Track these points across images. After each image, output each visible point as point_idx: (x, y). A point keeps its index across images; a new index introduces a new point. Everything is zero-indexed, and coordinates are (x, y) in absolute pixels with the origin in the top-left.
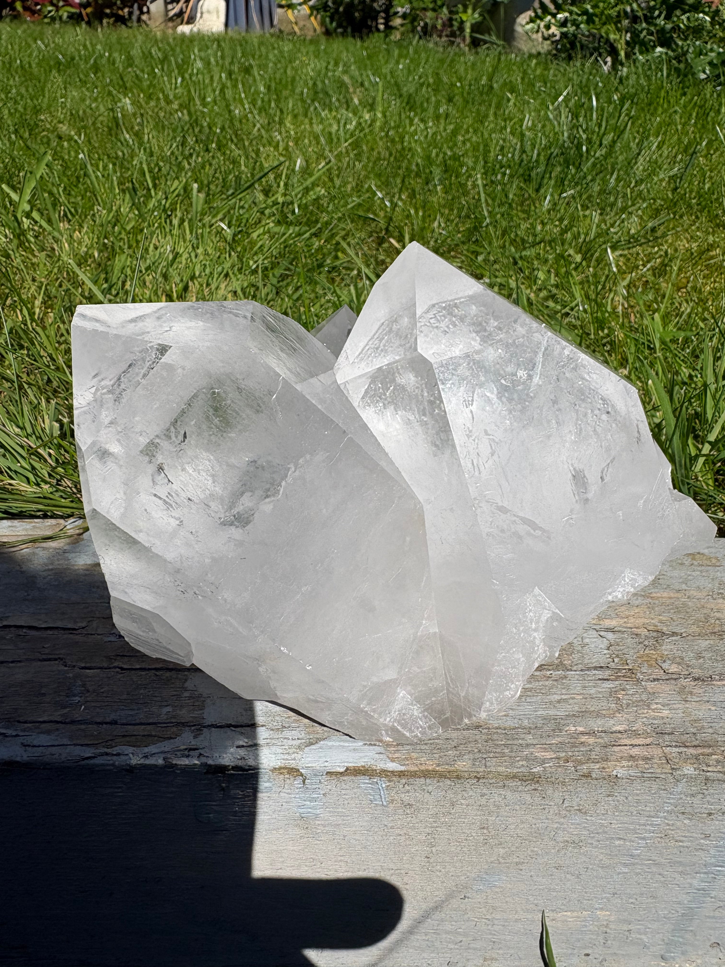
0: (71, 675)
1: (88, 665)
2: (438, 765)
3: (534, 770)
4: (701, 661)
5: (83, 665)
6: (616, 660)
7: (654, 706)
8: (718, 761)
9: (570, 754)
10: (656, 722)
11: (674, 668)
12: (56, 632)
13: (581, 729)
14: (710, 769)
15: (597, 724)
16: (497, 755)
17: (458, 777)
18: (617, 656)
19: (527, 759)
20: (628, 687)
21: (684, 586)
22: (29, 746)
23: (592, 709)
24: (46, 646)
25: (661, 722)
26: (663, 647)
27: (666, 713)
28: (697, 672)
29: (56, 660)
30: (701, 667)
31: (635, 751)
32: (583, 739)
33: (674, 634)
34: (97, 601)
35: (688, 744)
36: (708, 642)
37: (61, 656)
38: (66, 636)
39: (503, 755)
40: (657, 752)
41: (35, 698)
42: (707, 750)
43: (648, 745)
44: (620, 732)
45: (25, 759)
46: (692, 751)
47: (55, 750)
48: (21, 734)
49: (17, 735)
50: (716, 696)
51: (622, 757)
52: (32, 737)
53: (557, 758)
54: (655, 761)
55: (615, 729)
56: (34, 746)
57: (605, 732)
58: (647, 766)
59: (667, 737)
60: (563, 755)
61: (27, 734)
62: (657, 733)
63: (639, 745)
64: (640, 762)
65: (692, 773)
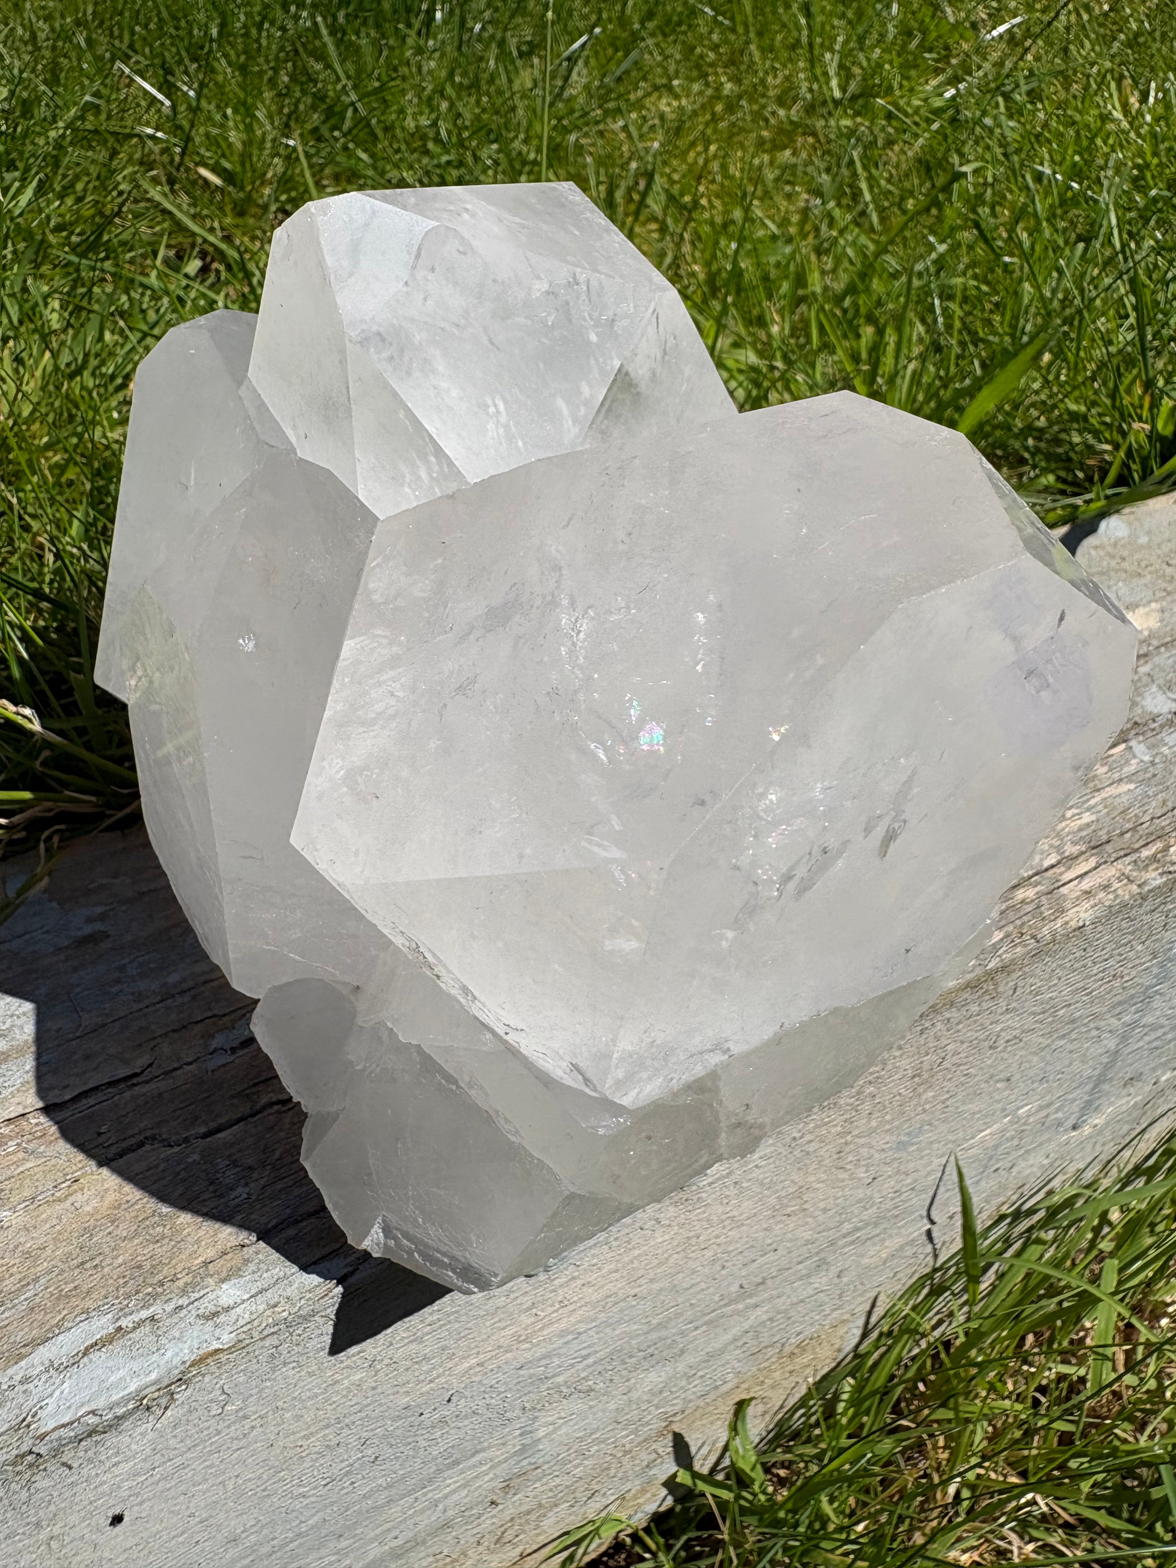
0: (196, 1157)
1: (213, 1125)
5: (203, 1130)
7: (1069, 814)
9: (1018, 922)
10: (1084, 833)
12: (100, 1096)
15: (1023, 869)
22: (216, 1314)
24: (103, 1129)
25: (1090, 831)
27: (1087, 818)
29: (141, 1145)
31: (1086, 884)
32: (1020, 894)
34: (136, 1007)
35: (1137, 846)
37: (148, 1133)
38: (128, 1094)
40: (1109, 872)
41: (159, 1229)
42: (1159, 845)
43: (1096, 868)
44: (1053, 866)
45: (227, 1338)
46: (1146, 853)
47: (271, 1296)
48: (183, 1301)
49: (181, 1308)
50: (1126, 769)
51: (1078, 898)
52: (211, 1296)
53: (1007, 936)
54: (1116, 885)
55: (1046, 864)
56: (228, 1309)
57: (1036, 874)
58: (1111, 896)
59: (1109, 848)
60: (1010, 928)
61: (197, 1295)
62: (1094, 848)
63: (1086, 873)
64: (1102, 895)
65: (1159, 881)
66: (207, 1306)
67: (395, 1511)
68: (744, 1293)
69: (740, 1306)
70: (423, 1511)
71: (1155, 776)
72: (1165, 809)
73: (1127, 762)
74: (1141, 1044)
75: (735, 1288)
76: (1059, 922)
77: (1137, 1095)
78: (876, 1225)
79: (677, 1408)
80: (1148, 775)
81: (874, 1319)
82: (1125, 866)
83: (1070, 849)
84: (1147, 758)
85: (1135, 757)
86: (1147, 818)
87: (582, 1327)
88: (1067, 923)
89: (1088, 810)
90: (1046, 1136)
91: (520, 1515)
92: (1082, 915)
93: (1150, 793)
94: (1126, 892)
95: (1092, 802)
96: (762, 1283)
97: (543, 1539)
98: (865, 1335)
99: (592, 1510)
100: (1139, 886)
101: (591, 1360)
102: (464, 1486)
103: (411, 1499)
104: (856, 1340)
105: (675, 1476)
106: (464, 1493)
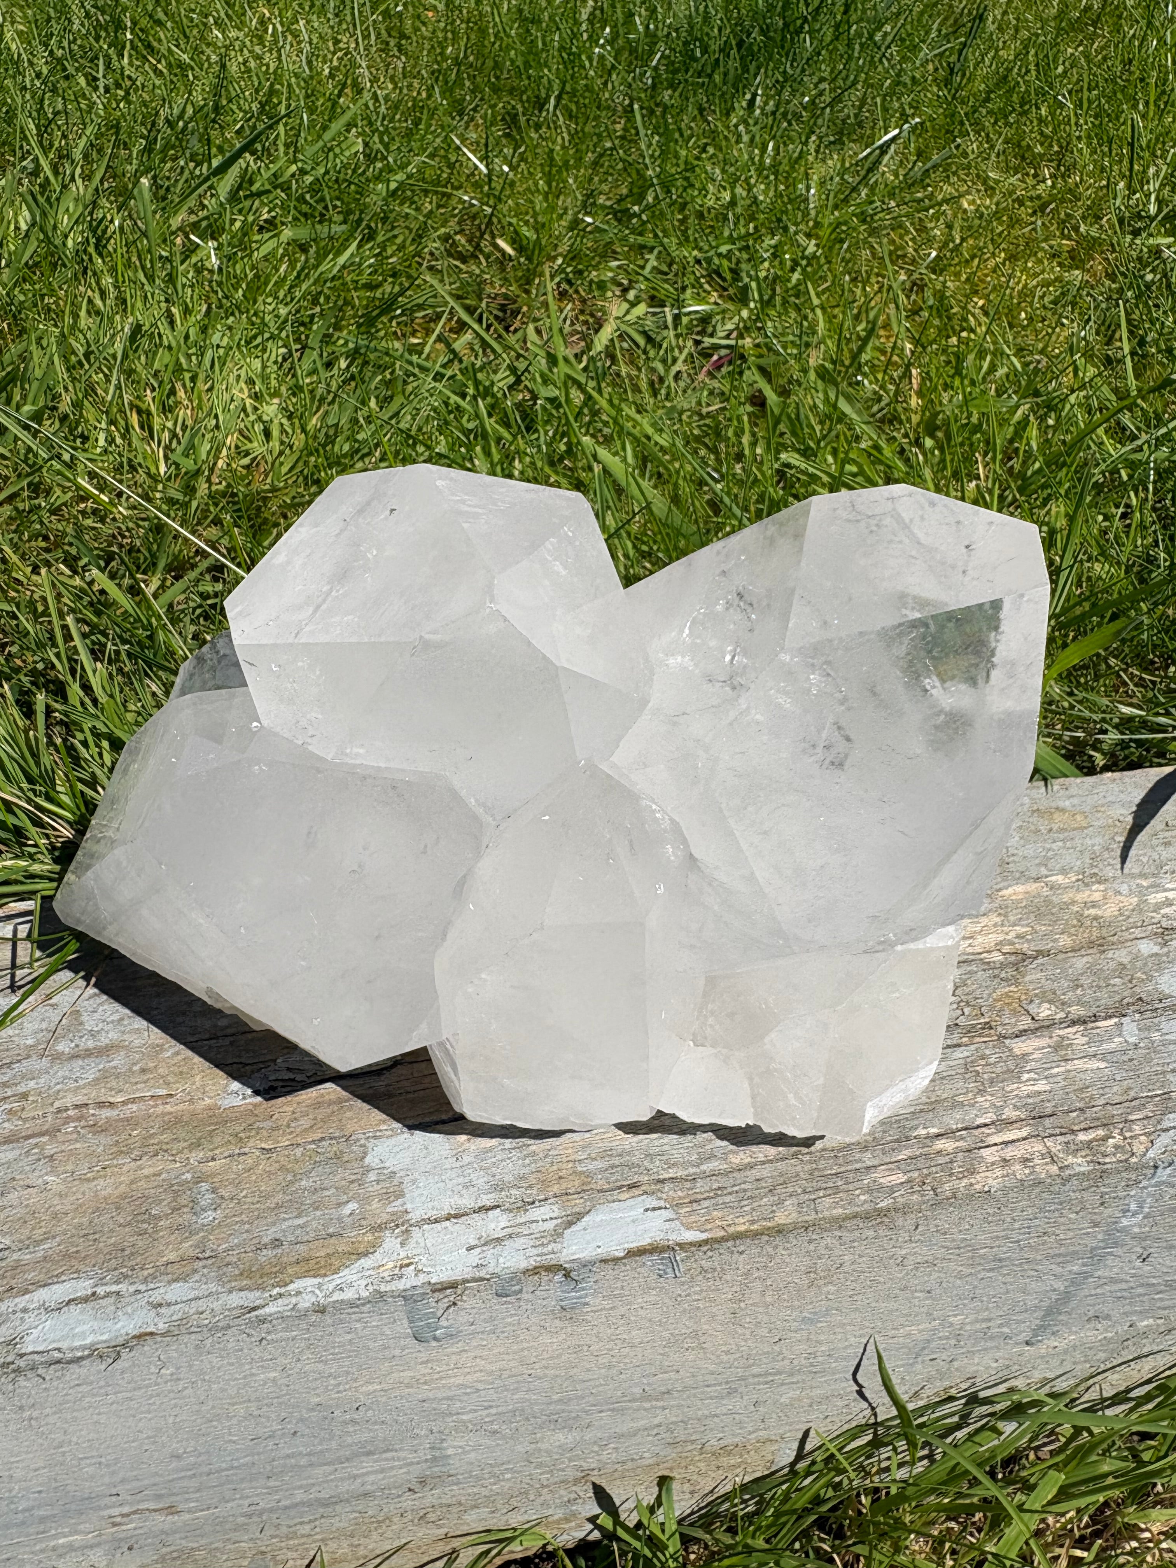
2: (752, 1222)
3: (881, 1205)
4: (1079, 992)
6: (967, 1011)
7: (1026, 1076)
8: (1116, 1147)
9: (925, 1171)
10: (1030, 1101)
11: (1045, 1011)
13: (934, 1131)
14: (1107, 1160)
15: (954, 1120)
16: (829, 1192)
17: (779, 1232)
18: (968, 1004)
19: (869, 1191)
20: (987, 1052)
21: (1043, 871)
23: (944, 1096)
24: (135, 1133)
25: (1038, 1100)
26: (1027, 978)
27: (1043, 1086)
28: (1076, 1011)
30: (1079, 1003)
31: (1009, 1152)
32: (940, 1144)
33: (1040, 953)
35: (1076, 1128)
36: (1085, 959)
37: (163, 1146)
38: (160, 1110)
39: (837, 1189)
40: (1035, 1147)
41: (145, 1226)
42: (1101, 1132)
43: (1024, 1139)
44: (986, 1125)
45: (162, 1327)
46: (1082, 1137)
47: (202, 1305)
48: (143, 1288)
49: (138, 1292)
50: (1104, 1046)
51: (993, 1164)
52: (162, 1290)
53: (909, 1181)
54: (1037, 1161)
55: (979, 1121)
56: (169, 1305)
57: (966, 1129)
58: (1027, 1171)
59: (1048, 1122)
60: (915, 1174)
61: (152, 1286)
62: (1034, 1118)
63: (1013, 1141)
64: (1017, 1167)
65: (1085, 1168)
66: (156, 1297)
67: (319, 1471)
68: (645, 1396)
69: (647, 1405)
70: (342, 1479)
71: (1131, 1060)
72: (1125, 1097)
73: (1110, 1040)
74: (1099, 1291)
75: (637, 1391)
76: (965, 1182)
77: (1106, 1331)
78: (791, 1375)
79: (593, 1466)
80: (1125, 1058)
81: (808, 1447)
82: (1055, 1145)
83: (1010, 1113)
84: (1132, 1040)
85: (1120, 1035)
86: (1102, 1102)
87: (480, 1386)
88: (971, 1185)
89: (1046, 1078)
90: (989, 1344)
91: (441, 1506)
92: (990, 1181)
93: (1118, 1078)
94: (1045, 1170)
95: (1056, 1070)
96: (668, 1392)
97: (465, 1529)
98: (800, 1456)
99: (515, 1520)
100: (1060, 1168)
101: (493, 1411)
102: (382, 1471)
103: (332, 1468)
104: (791, 1459)
105: (597, 1517)
106: (381, 1476)
